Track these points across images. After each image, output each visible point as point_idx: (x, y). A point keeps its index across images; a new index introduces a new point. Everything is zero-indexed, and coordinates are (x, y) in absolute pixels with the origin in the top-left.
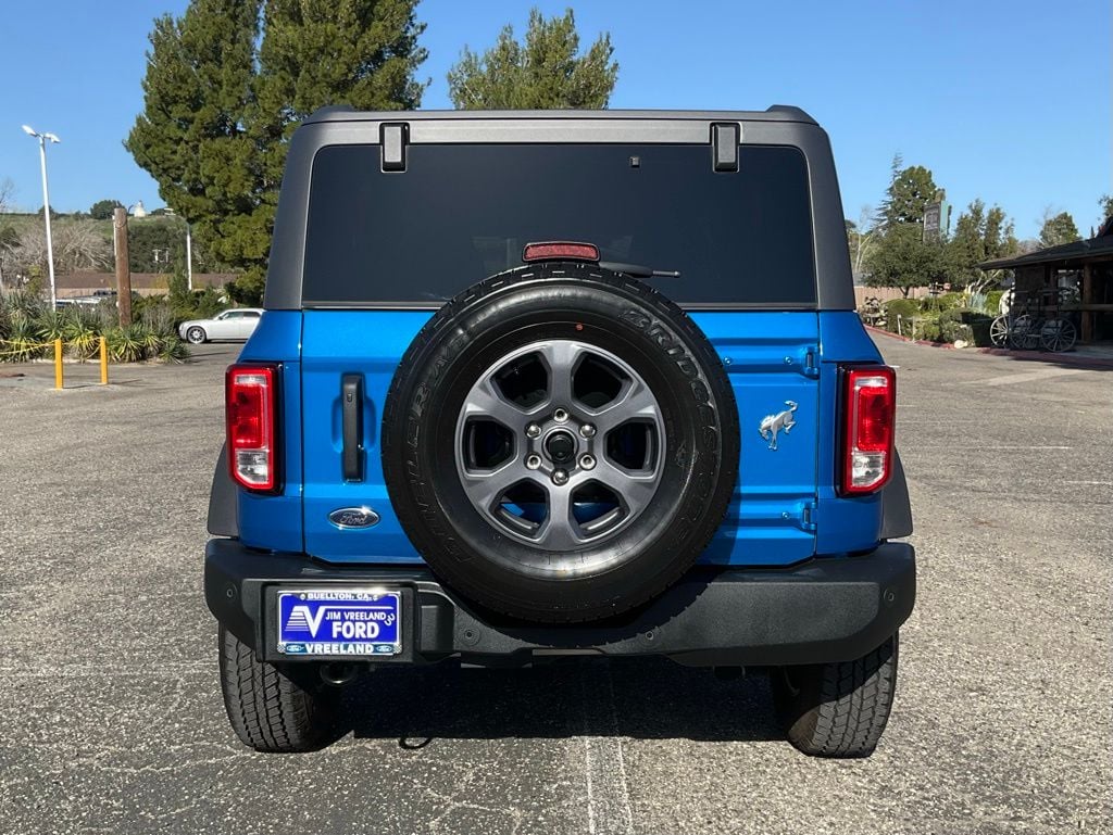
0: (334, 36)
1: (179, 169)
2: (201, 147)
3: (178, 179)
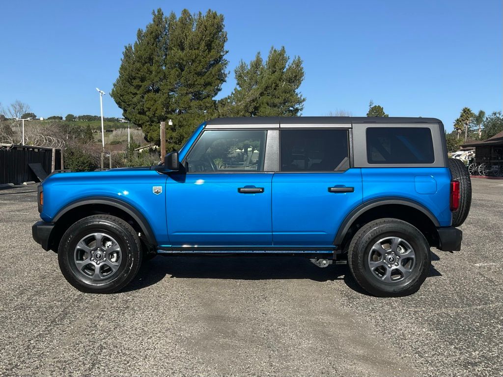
0: (198, 55)
1: (134, 105)
2: (146, 96)
3: (134, 109)
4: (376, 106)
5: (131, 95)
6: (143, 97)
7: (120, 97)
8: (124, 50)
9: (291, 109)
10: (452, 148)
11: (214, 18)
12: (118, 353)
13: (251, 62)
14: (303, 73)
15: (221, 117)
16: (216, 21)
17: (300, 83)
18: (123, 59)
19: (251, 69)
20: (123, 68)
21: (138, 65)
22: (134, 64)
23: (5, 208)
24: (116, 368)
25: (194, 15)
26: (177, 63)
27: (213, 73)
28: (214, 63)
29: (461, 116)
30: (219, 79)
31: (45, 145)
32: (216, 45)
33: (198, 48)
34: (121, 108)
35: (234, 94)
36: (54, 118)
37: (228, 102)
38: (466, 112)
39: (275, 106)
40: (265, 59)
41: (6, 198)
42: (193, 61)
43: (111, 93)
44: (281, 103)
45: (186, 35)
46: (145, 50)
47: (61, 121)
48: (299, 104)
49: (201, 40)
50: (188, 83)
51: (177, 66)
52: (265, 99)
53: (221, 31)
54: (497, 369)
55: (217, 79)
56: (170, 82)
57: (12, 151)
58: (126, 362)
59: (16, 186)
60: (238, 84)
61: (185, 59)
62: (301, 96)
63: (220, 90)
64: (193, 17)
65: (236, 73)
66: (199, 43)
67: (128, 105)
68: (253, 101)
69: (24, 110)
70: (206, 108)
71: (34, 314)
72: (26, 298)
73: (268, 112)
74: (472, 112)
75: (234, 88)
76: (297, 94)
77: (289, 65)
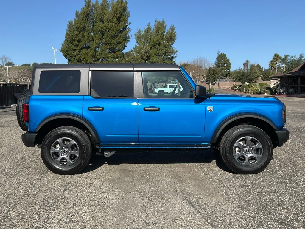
0: (113, 26)
1: (75, 56)
2: (81, 51)
3: (75, 59)
4: (221, 54)
5: (72, 50)
6: (80, 52)
7: (66, 52)
8: (68, 23)
9: (169, 57)
10: (268, 78)
11: (122, 3)
12: (76, 185)
13: (145, 29)
14: (176, 35)
15: (127, 63)
16: (123, 5)
17: (174, 41)
18: (67, 29)
19: (145, 33)
20: (67, 35)
21: (76, 32)
22: (74, 32)
23: (4, 120)
24: (76, 191)
25: (110, 2)
26: (100, 31)
27: (122, 36)
28: (122, 30)
29: (273, 59)
30: (125, 40)
31: (23, 83)
32: (123, 19)
33: (112, 22)
34: (66, 58)
35: (134, 49)
36: (25, 65)
37: (131, 54)
38: (276, 56)
39: (159, 55)
40: (153, 27)
41: (3, 114)
42: (110, 29)
43: (60, 49)
44: (163, 54)
45: (105, 13)
46: (81, 23)
47: (30, 67)
48: (174, 54)
49: (114, 16)
50: (107, 43)
51: (100, 32)
52: (154, 51)
53: (126, 11)
54: (256, 188)
55: (124, 40)
56: (96, 43)
57: (4, 86)
58: (80, 189)
59: (7, 107)
60: (137, 42)
61: (104, 28)
62: (175, 49)
63: (126, 46)
64: (109, 2)
65: (136, 36)
66: (113, 19)
67: (71, 57)
68: (146, 53)
69: (8, 61)
70: (118, 57)
71: (33, 170)
72: (27, 163)
73: (156, 59)
74: (280, 56)
75: (135, 45)
76: (173, 48)
77: (167, 30)
